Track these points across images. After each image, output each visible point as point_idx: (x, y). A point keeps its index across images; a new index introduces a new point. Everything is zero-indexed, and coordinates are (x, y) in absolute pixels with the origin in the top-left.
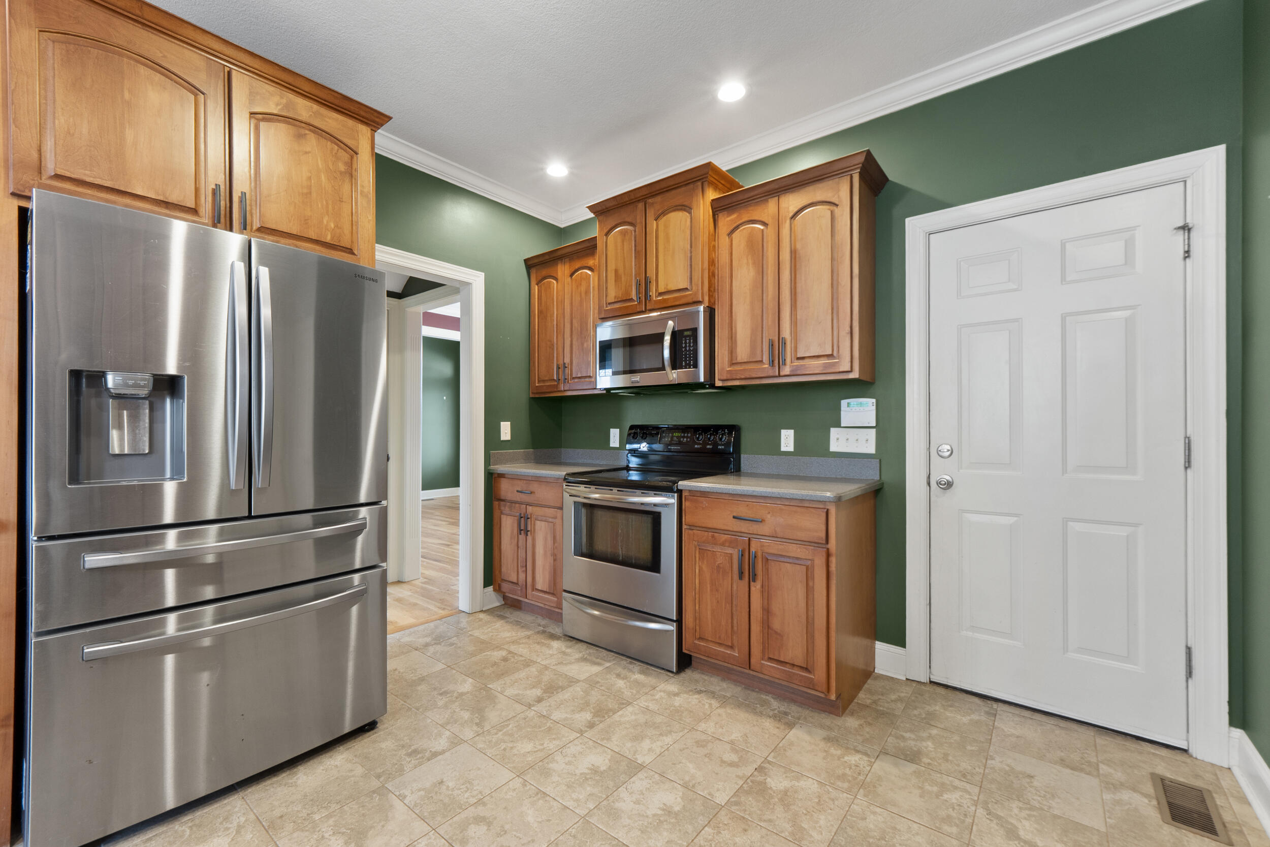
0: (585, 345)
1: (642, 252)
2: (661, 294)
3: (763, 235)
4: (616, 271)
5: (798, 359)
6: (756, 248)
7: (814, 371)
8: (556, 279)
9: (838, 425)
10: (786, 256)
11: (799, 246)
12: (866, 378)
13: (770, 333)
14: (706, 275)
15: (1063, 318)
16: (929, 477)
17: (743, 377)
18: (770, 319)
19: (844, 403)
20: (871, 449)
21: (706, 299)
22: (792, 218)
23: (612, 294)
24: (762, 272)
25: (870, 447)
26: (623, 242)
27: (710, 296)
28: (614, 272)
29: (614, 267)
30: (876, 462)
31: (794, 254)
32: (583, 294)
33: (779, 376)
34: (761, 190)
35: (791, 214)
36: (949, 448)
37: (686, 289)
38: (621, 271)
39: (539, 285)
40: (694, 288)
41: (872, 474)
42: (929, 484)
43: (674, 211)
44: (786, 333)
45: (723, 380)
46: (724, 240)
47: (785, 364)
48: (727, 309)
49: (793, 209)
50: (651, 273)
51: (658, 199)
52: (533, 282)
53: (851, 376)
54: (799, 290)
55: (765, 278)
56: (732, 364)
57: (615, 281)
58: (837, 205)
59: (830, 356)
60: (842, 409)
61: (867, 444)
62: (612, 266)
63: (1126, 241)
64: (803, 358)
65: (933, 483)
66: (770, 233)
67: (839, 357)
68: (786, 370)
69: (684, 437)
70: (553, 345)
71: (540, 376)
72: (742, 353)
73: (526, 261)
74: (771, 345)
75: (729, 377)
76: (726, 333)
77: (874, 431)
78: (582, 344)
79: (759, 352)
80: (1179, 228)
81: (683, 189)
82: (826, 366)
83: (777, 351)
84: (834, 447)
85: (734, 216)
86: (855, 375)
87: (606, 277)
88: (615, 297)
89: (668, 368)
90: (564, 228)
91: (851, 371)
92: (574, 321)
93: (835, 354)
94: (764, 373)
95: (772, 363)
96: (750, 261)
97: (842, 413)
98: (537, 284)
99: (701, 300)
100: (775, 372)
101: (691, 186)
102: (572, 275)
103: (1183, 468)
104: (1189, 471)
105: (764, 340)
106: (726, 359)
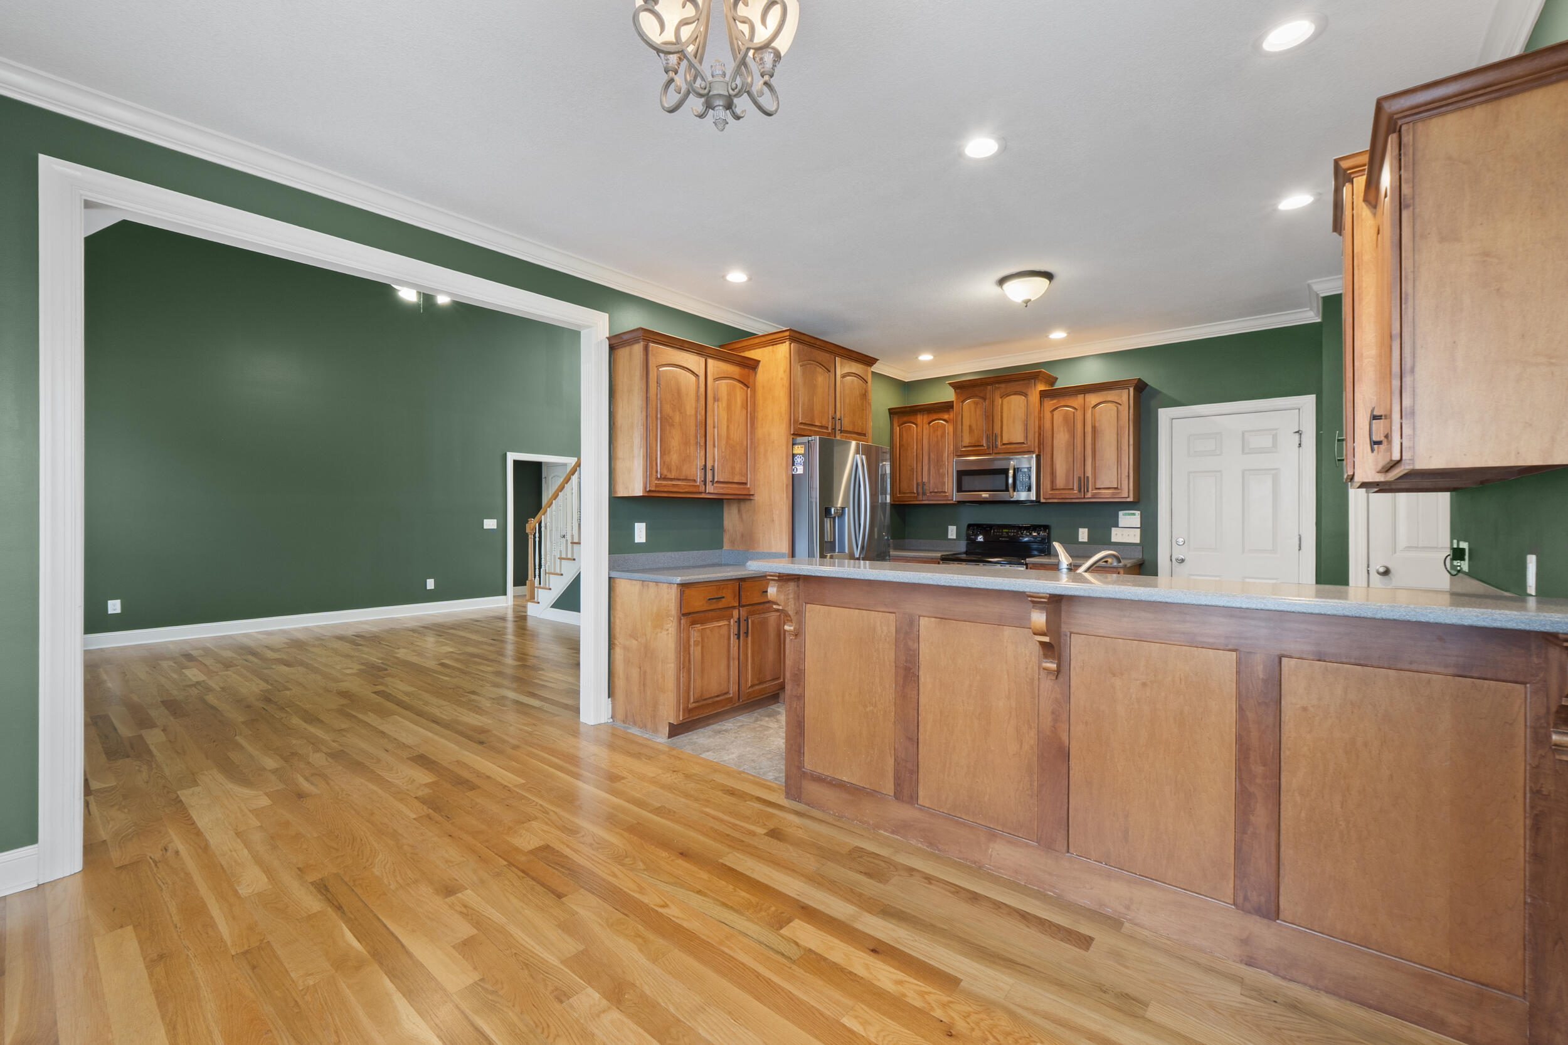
0: (941, 471)
1: (990, 417)
2: (1004, 444)
3: (1074, 415)
4: (970, 426)
5: (1096, 489)
6: (1070, 423)
7: (1106, 496)
8: (916, 424)
9: (1117, 526)
10: (1089, 429)
11: (1097, 425)
12: (1136, 500)
13: (1078, 473)
14: (1037, 435)
15: (1244, 471)
16: (1171, 557)
17: (1060, 497)
18: (1078, 465)
19: (1121, 513)
20: (1137, 540)
21: (1037, 450)
22: (1093, 408)
23: (967, 440)
24: (1073, 435)
25: (1136, 539)
26: (975, 408)
27: (1039, 448)
28: (968, 428)
29: (968, 424)
30: (1140, 548)
31: (1094, 428)
32: (939, 437)
33: (1084, 498)
34: (1072, 389)
35: (1092, 406)
36: (1183, 540)
37: (1023, 443)
38: (974, 427)
39: (901, 427)
40: (1029, 443)
41: (1138, 555)
42: (1171, 560)
43: (1015, 394)
44: (1089, 473)
45: (1046, 499)
46: (1048, 415)
47: (1088, 491)
48: (1049, 456)
49: (1094, 403)
50: (997, 430)
51: (1003, 385)
52: (896, 425)
53: (1128, 500)
54: (1097, 449)
55: (1075, 441)
56: (1053, 489)
57: (970, 432)
58: (1120, 405)
59: (1116, 488)
60: (1120, 516)
61: (1134, 537)
62: (966, 422)
63: (1273, 435)
64: (1099, 489)
65: (1174, 560)
66: (1079, 414)
67: (1121, 489)
68: (1089, 495)
69: (1011, 532)
70: (913, 469)
71: (901, 489)
72: (1060, 482)
73: (890, 410)
74: (1080, 478)
75: (1050, 497)
76: (1049, 470)
77: (1139, 529)
78: (939, 470)
79: (1071, 483)
80: (1296, 432)
81: (1021, 382)
82: (1113, 493)
83: (1083, 483)
84: (1114, 539)
85: (1055, 401)
86: (1131, 499)
87: (962, 429)
88: (969, 443)
89: (1011, 490)
90: (908, 382)
91: (1128, 497)
92: (931, 454)
93: (1119, 487)
94: (1074, 495)
95: (1080, 491)
96: (1066, 430)
97: (1120, 520)
98: (899, 426)
99: (1033, 450)
100: (1081, 495)
101: (1026, 382)
102: (929, 423)
103: (1298, 550)
104: (1300, 551)
105: (1075, 476)
106: (1049, 486)
